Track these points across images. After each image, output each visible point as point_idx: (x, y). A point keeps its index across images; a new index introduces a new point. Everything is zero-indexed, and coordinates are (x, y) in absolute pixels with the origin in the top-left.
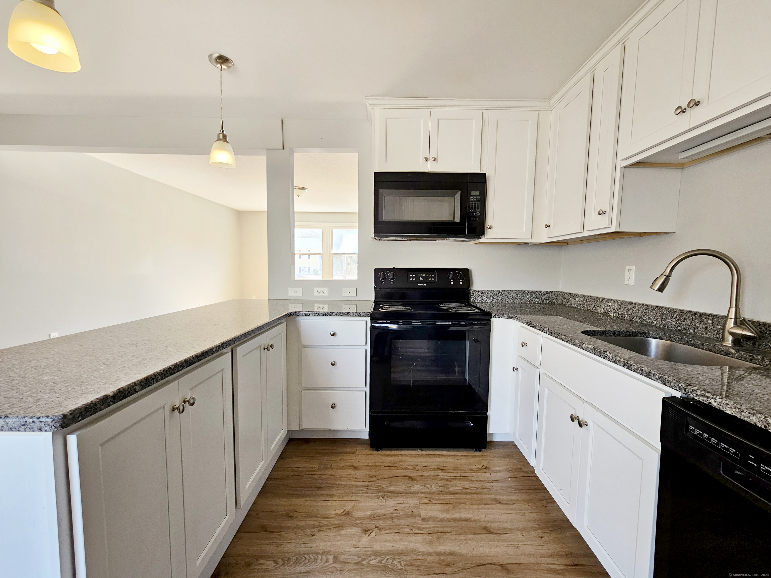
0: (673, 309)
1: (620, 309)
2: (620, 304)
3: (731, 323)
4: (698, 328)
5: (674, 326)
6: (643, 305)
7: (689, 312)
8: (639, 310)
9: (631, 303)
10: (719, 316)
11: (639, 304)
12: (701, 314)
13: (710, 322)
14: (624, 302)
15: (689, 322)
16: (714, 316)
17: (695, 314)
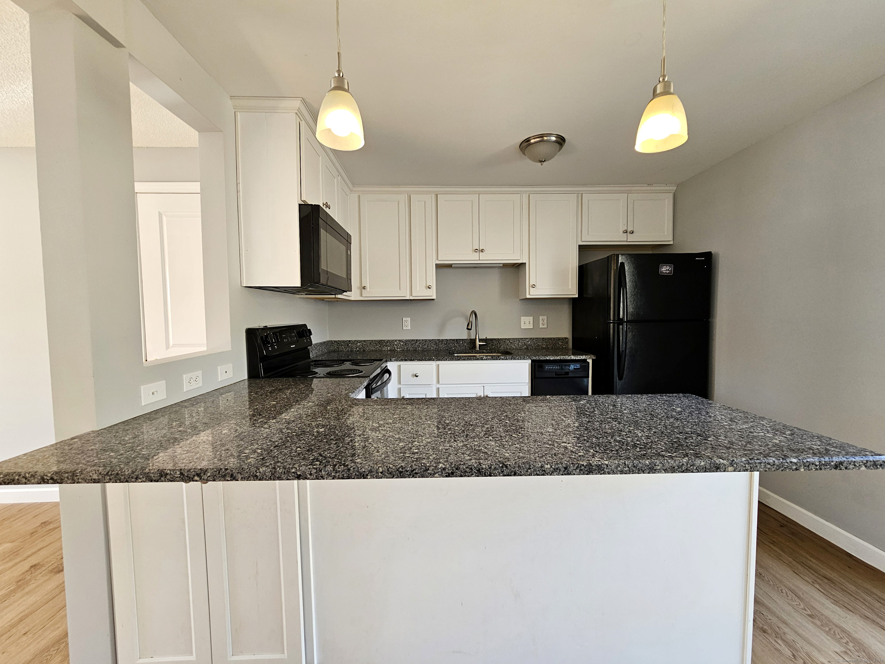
0: (442, 340)
1: (406, 345)
2: (405, 342)
3: (478, 340)
4: (456, 346)
5: (444, 348)
6: (423, 340)
7: (451, 339)
8: (420, 343)
9: (412, 340)
10: (465, 339)
11: (420, 340)
12: (457, 340)
13: (461, 342)
14: (407, 341)
15: (451, 344)
16: (463, 340)
17: (454, 340)
